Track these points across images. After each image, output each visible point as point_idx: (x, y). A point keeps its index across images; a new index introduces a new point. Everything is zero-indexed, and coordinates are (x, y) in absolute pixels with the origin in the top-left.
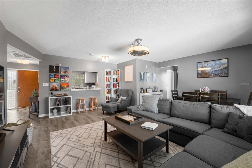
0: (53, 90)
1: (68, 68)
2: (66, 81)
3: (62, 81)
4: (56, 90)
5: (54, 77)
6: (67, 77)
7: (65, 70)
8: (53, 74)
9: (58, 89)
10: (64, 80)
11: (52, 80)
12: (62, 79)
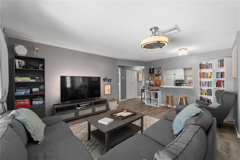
0: (150, 85)
1: (160, 68)
2: (159, 79)
3: (156, 79)
4: (153, 86)
5: (151, 77)
6: (159, 75)
7: (158, 70)
8: (151, 74)
9: (153, 85)
10: (157, 78)
11: (150, 79)
12: (156, 78)
